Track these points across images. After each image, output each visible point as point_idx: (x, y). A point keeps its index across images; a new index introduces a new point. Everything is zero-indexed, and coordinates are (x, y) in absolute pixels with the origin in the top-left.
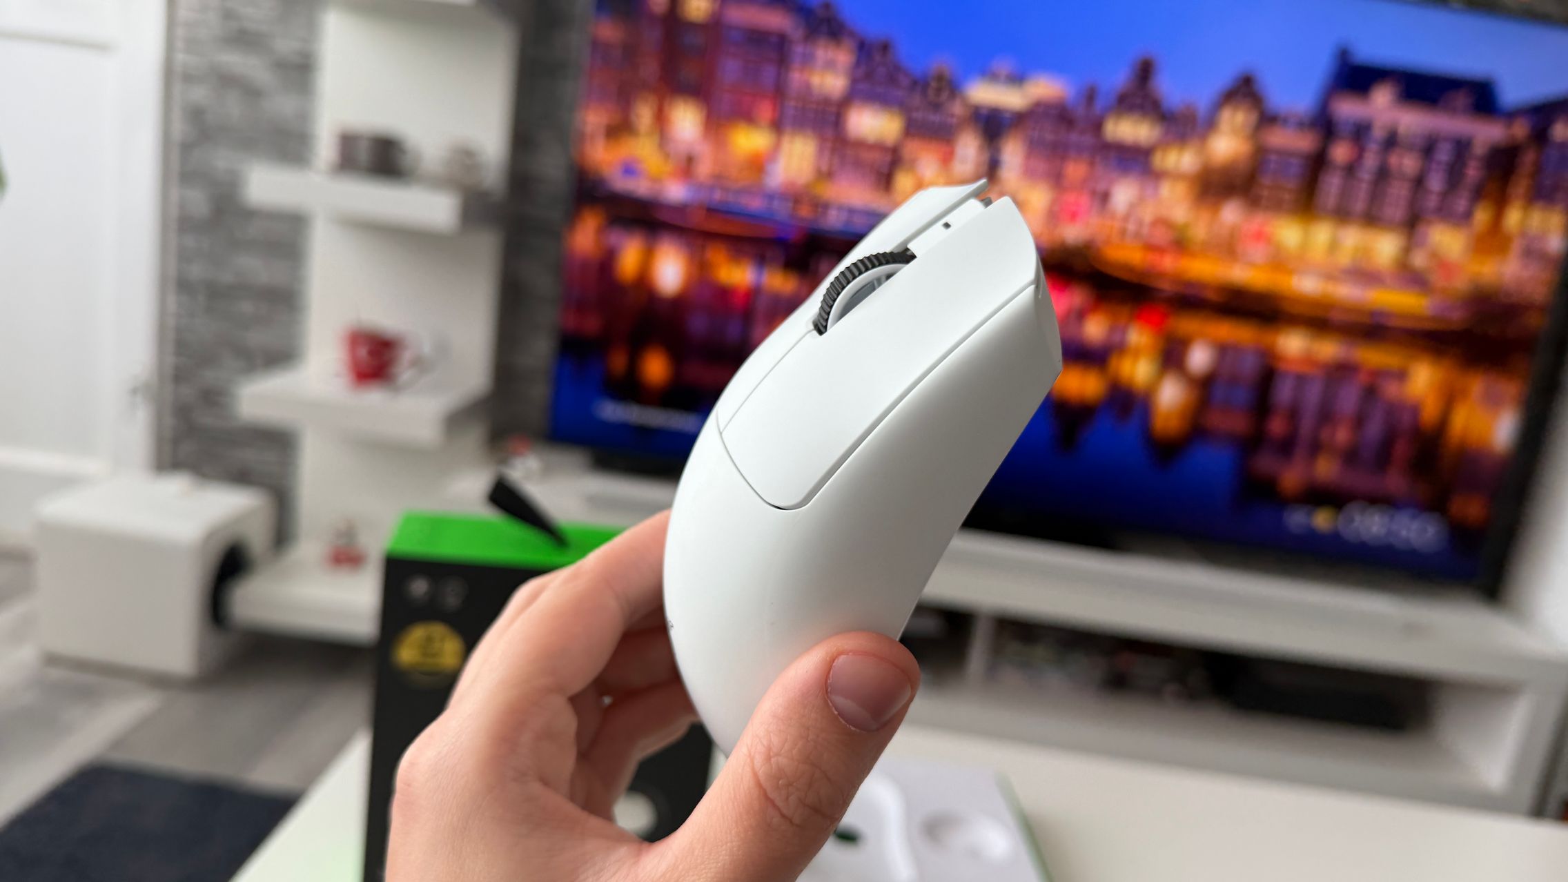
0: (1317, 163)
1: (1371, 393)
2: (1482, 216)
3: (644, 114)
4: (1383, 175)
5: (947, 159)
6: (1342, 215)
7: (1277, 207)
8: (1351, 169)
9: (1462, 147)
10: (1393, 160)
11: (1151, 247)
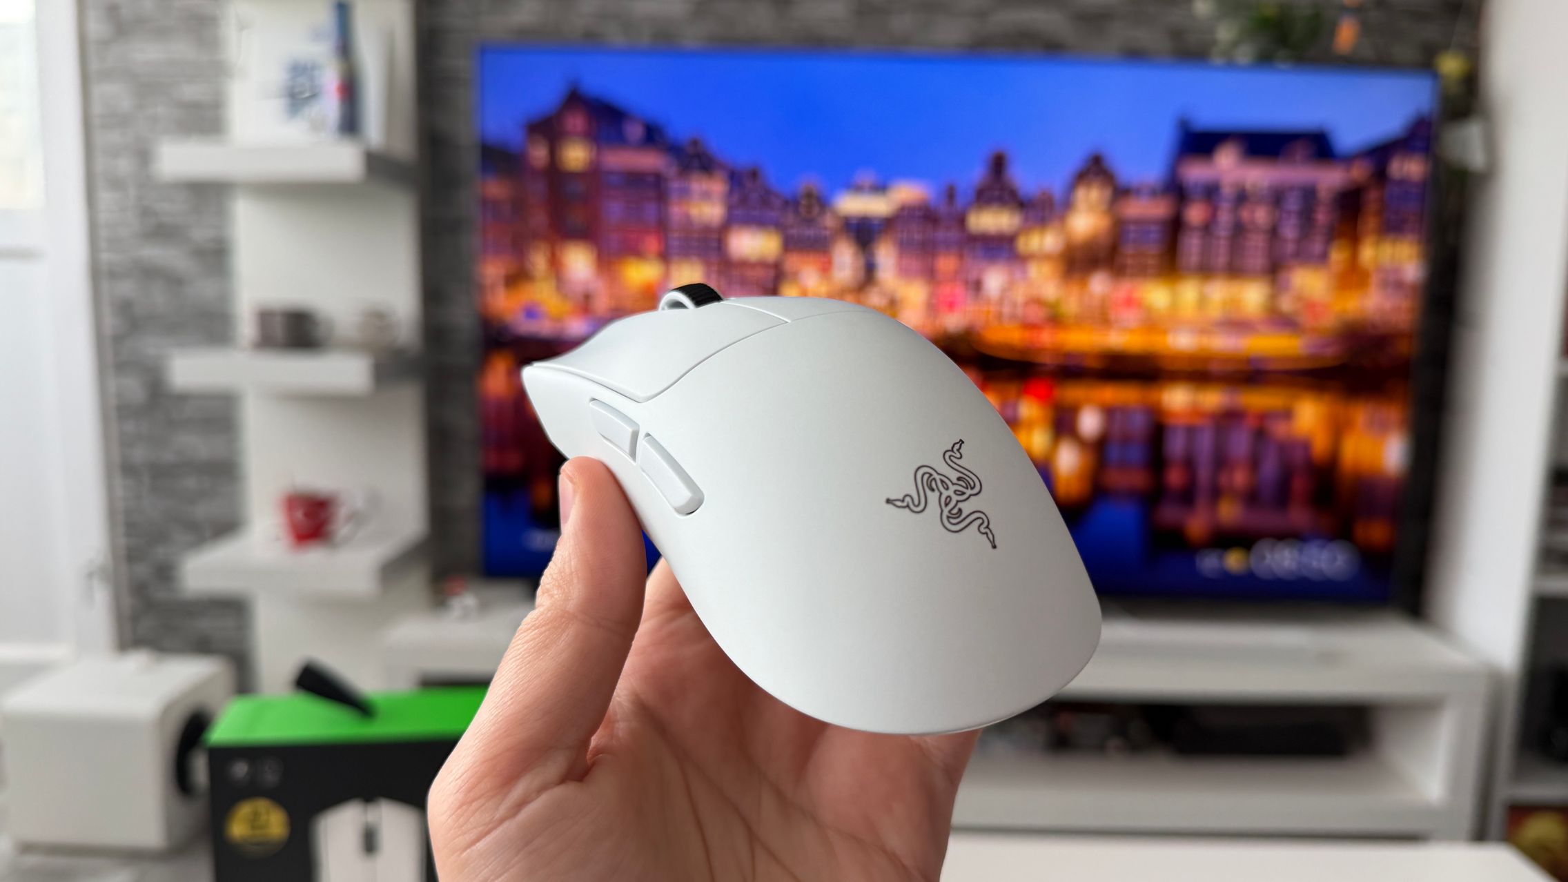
0: (1175, 227)
1: (1260, 434)
2: (1338, 256)
3: (539, 261)
4: (1239, 230)
5: (826, 269)
6: (1206, 271)
7: (1142, 272)
8: (1207, 228)
9: (1309, 194)
10: (1245, 214)
11: (1029, 326)
